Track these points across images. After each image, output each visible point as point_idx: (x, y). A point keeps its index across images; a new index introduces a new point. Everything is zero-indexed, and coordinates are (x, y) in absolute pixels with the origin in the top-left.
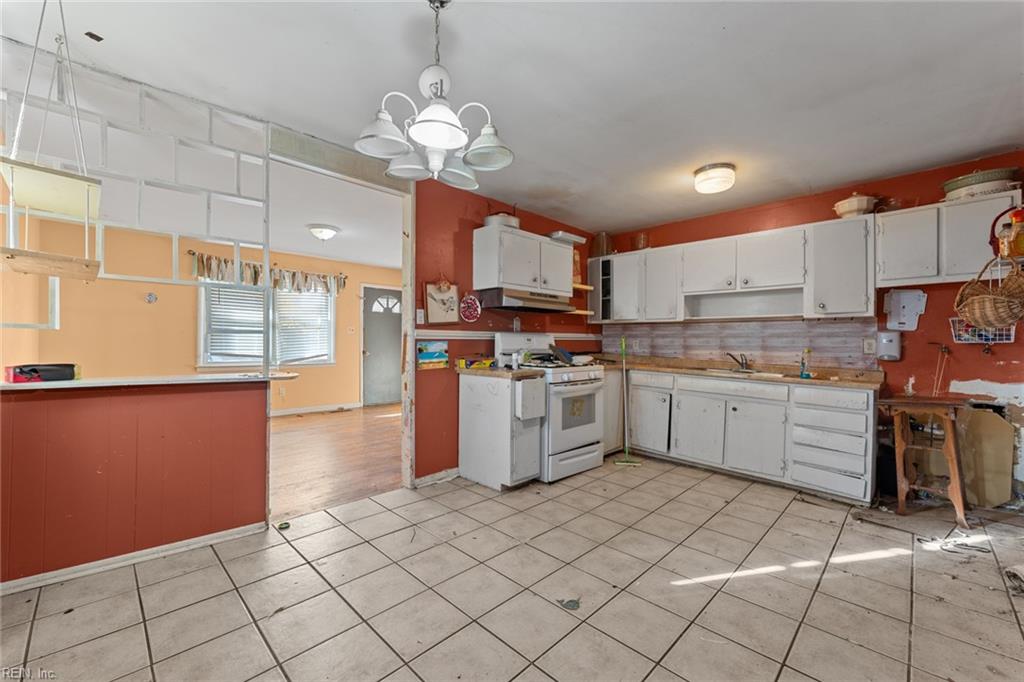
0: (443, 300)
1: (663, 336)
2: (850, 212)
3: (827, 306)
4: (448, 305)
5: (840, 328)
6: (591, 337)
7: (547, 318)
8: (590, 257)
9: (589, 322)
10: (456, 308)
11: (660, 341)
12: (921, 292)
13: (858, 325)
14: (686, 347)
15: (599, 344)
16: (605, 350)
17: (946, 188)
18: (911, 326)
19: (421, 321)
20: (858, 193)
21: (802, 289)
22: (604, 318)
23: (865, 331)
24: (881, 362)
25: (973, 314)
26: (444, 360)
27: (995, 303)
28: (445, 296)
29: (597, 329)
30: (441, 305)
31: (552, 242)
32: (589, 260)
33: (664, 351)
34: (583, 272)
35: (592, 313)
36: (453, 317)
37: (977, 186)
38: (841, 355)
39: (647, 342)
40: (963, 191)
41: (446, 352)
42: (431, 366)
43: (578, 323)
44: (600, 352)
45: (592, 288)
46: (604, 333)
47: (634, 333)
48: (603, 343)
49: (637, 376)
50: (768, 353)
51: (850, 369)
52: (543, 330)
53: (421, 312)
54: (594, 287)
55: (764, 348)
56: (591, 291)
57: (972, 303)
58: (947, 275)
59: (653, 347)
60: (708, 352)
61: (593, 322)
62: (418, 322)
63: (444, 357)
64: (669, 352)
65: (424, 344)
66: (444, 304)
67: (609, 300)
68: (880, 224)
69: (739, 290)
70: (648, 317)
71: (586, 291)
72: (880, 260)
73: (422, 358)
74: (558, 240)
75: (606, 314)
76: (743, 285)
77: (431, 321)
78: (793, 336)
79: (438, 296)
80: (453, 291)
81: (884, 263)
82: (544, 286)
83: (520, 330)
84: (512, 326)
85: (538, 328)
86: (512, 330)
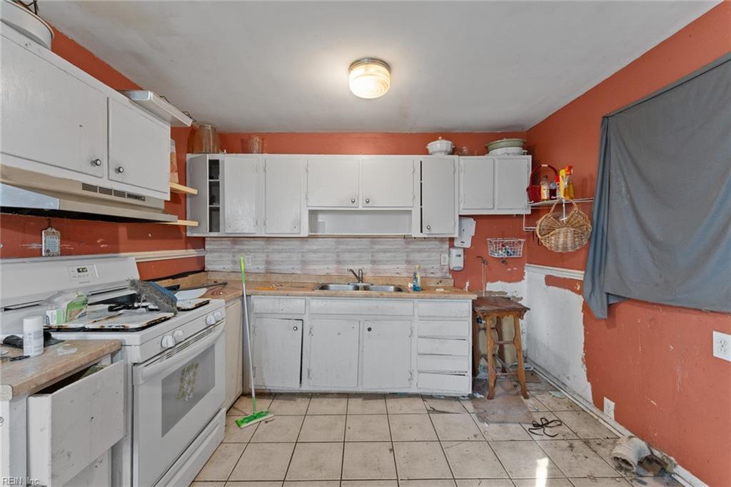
1: (280, 252)
2: (441, 152)
3: (432, 228)
5: (426, 245)
6: (192, 253)
7: (123, 230)
8: (192, 152)
9: (189, 234)
11: (276, 257)
12: (472, 220)
13: (437, 243)
14: (304, 263)
15: (201, 260)
16: (208, 267)
17: (490, 148)
18: (468, 245)
20: (443, 138)
21: (411, 211)
22: (211, 231)
23: (441, 248)
24: (452, 271)
25: (557, 242)
27: (574, 234)
29: (200, 242)
31: (131, 106)
32: (189, 156)
33: (280, 267)
34: (181, 170)
35: (196, 224)
37: (510, 148)
38: (427, 267)
39: (261, 257)
40: (499, 151)
43: (172, 235)
44: (203, 270)
45: (194, 192)
46: (206, 247)
47: (244, 247)
48: (206, 259)
49: (261, 303)
50: (376, 267)
51: (432, 278)
52: (113, 248)
54: (198, 190)
55: (373, 262)
56: (192, 195)
57: (559, 233)
58: (498, 209)
59: (268, 263)
60: (325, 267)
61: (195, 235)
64: (285, 268)
67: (218, 209)
68: (462, 165)
69: (361, 208)
70: (267, 232)
71: (185, 195)
72: (462, 194)
74: (140, 104)
75: (214, 224)
76: (366, 205)
78: (395, 251)
81: (464, 195)
82: (114, 175)
83: (59, 253)
84: (35, 246)
85: (102, 246)
86: (38, 253)
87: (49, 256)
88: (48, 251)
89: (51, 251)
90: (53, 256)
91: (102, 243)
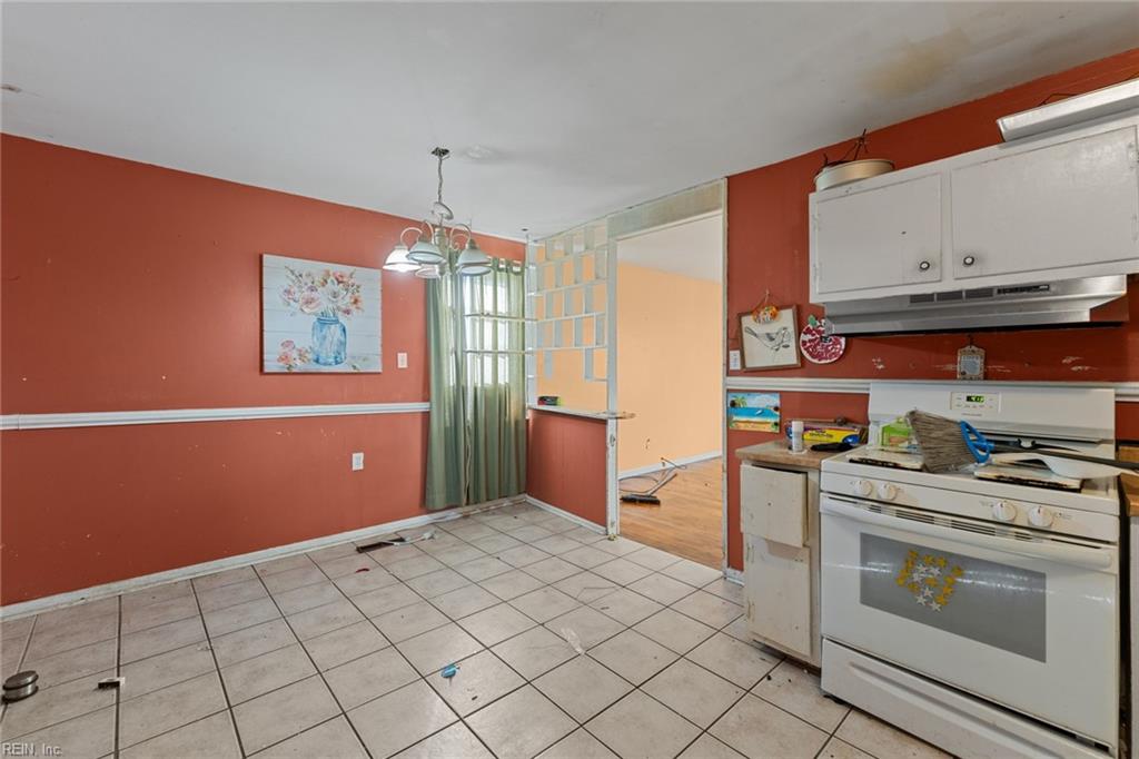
0: (768, 334)
4: (778, 341)
10: (793, 344)
19: (736, 365)
26: (773, 420)
28: (773, 328)
30: (767, 342)
36: (790, 358)
41: (776, 409)
42: (750, 428)
53: (735, 355)
62: (732, 368)
63: (771, 415)
65: (740, 396)
66: (772, 339)
73: (737, 415)
77: (749, 364)
79: (760, 329)
80: (787, 317)
83: (982, 376)
84: (950, 367)
85: (1074, 369)
86: (951, 376)
87: (964, 379)
88: (964, 373)
89: (968, 373)
90: (971, 379)
91: (1074, 364)
